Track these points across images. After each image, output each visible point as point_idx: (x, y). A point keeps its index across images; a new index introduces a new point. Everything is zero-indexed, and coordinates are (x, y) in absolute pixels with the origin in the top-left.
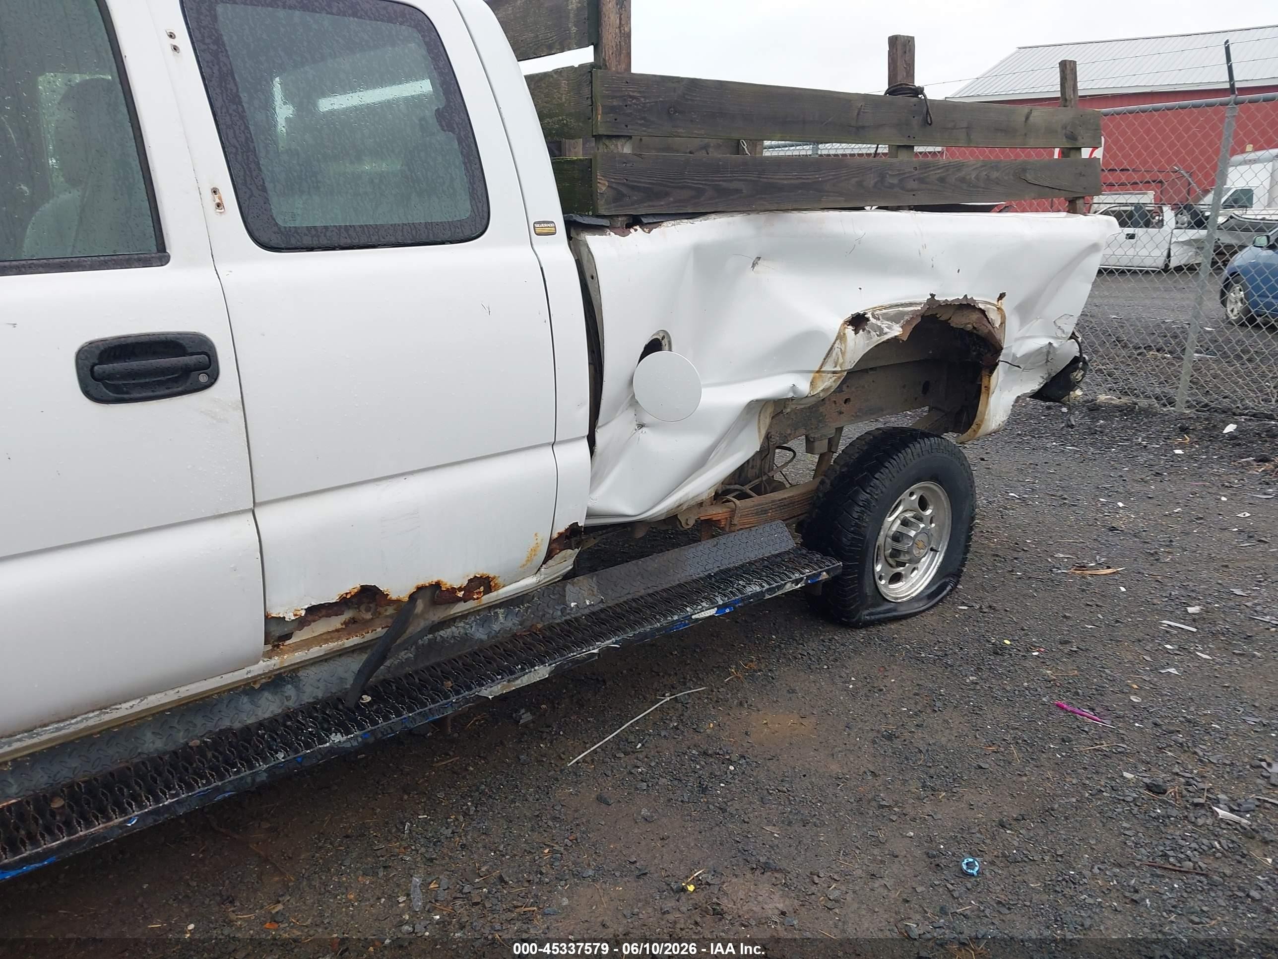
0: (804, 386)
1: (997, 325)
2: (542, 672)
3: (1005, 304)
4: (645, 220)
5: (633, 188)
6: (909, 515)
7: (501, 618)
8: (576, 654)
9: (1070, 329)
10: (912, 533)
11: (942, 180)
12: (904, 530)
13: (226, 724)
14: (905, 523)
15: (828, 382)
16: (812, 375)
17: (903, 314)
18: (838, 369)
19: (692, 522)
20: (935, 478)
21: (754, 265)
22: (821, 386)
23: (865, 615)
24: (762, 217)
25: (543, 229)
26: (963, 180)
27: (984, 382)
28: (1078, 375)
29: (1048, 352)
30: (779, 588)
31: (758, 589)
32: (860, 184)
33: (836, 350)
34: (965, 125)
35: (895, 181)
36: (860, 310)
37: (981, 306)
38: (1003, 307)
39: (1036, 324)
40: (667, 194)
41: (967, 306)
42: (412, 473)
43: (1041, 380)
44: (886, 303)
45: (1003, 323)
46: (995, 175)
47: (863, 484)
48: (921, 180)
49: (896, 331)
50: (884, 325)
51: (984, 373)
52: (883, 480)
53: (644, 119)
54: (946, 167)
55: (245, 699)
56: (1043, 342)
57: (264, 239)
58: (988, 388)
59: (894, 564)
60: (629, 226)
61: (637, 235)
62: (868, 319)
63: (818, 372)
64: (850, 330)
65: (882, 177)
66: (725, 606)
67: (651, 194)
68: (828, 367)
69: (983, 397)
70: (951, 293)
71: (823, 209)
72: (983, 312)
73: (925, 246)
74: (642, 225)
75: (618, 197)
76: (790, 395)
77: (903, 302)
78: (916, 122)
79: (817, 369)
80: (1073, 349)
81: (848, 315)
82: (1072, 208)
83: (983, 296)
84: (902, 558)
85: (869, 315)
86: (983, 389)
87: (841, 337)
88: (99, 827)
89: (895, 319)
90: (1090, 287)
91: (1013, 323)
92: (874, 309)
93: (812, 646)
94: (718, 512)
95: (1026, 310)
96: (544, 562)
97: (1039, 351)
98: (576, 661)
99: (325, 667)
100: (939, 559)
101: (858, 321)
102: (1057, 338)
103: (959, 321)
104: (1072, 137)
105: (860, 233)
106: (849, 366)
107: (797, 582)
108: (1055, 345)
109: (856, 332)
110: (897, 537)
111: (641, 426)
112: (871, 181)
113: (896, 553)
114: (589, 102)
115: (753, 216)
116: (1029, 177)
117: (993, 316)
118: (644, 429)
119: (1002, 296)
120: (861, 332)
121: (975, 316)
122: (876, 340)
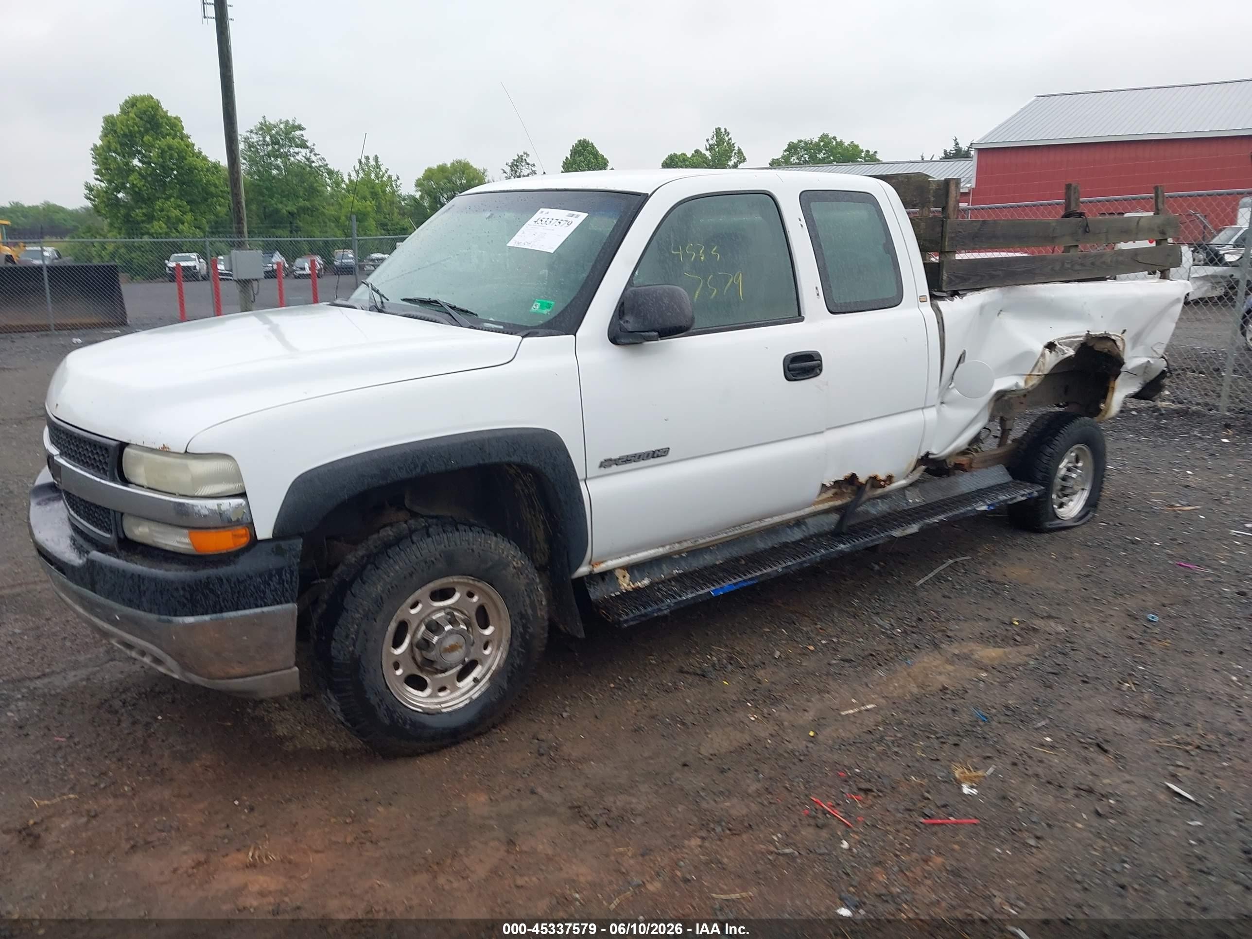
0: (1022, 384)
1: (1121, 349)
2: (914, 528)
3: (1126, 337)
4: (960, 292)
5: (956, 277)
6: (1070, 465)
7: (880, 504)
8: (927, 521)
9: (1161, 351)
10: (1074, 475)
11: (1093, 264)
12: (1068, 474)
13: (784, 540)
14: (1069, 470)
15: (1034, 381)
16: (1025, 377)
17: (1073, 342)
18: (1040, 373)
19: (952, 464)
20: (1086, 442)
21: (999, 314)
22: (1031, 383)
23: (1048, 525)
24: (1006, 288)
25: (922, 300)
26: (1104, 263)
27: (1111, 385)
28: (1166, 381)
29: (1147, 366)
30: (1015, 498)
31: (1005, 497)
32: (1052, 269)
33: (1040, 363)
34: (1105, 230)
35: (1069, 266)
36: (1051, 340)
37: (1113, 338)
38: (1124, 338)
39: (1140, 349)
40: (969, 279)
41: (1106, 338)
42: (872, 419)
43: (1140, 385)
44: (1064, 336)
45: (1124, 348)
46: (1120, 258)
47: (1049, 443)
48: (1082, 265)
49: (1071, 352)
50: (1065, 348)
51: (1112, 378)
52: (1060, 441)
53: (963, 242)
54: (1096, 256)
55: (788, 529)
56: (1144, 360)
57: (831, 309)
58: (1113, 388)
59: (1061, 495)
60: (952, 296)
61: (957, 299)
62: (1056, 345)
63: (1029, 375)
64: (1047, 351)
65: (1063, 264)
66: (991, 505)
67: (964, 279)
68: (1035, 373)
69: (1109, 394)
70: (1098, 331)
71: (1034, 284)
72: (1114, 341)
73: (1085, 303)
74: (958, 295)
75: (950, 282)
76: (1014, 388)
77: (1073, 335)
78: (1080, 231)
79: (1029, 373)
80: (1162, 365)
81: (1045, 343)
82: (1164, 276)
83: (1114, 332)
84: (1068, 491)
85: (1056, 343)
86: (1110, 389)
87: (1043, 355)
88: (769, 570)
89: (1069, 345)
90: (1173, 326)
91: (1128, 346)
92: (1059, 339)
93: (1020, 541)
94: (963, 460)
95: (1137, 339)
96: (912, 472)
97: (1140, 366)
98: (928, 525)
99: (815, 518)
100: (1086, 494)
101: (1051, 346)
102: (1153, 358)
103: (1099, 347)
104: (1163, 233)
105: (1053, 296)
106: (1046, 372)
107: (1023, 496)
108: (1152, 362)
109: (1051, 352)
110: (1064, 479)
111: (942, 403)
112: (1057, 267)
113: (1064, 488)
114: (940, 235)
115: (1003, 288)
116: (1139, 259)
117: (1119, 343)
118: (943, 405)
119: (1124, 331)
120: (1053, 352)
121: (1110, 344)
122: (1061, 357)
